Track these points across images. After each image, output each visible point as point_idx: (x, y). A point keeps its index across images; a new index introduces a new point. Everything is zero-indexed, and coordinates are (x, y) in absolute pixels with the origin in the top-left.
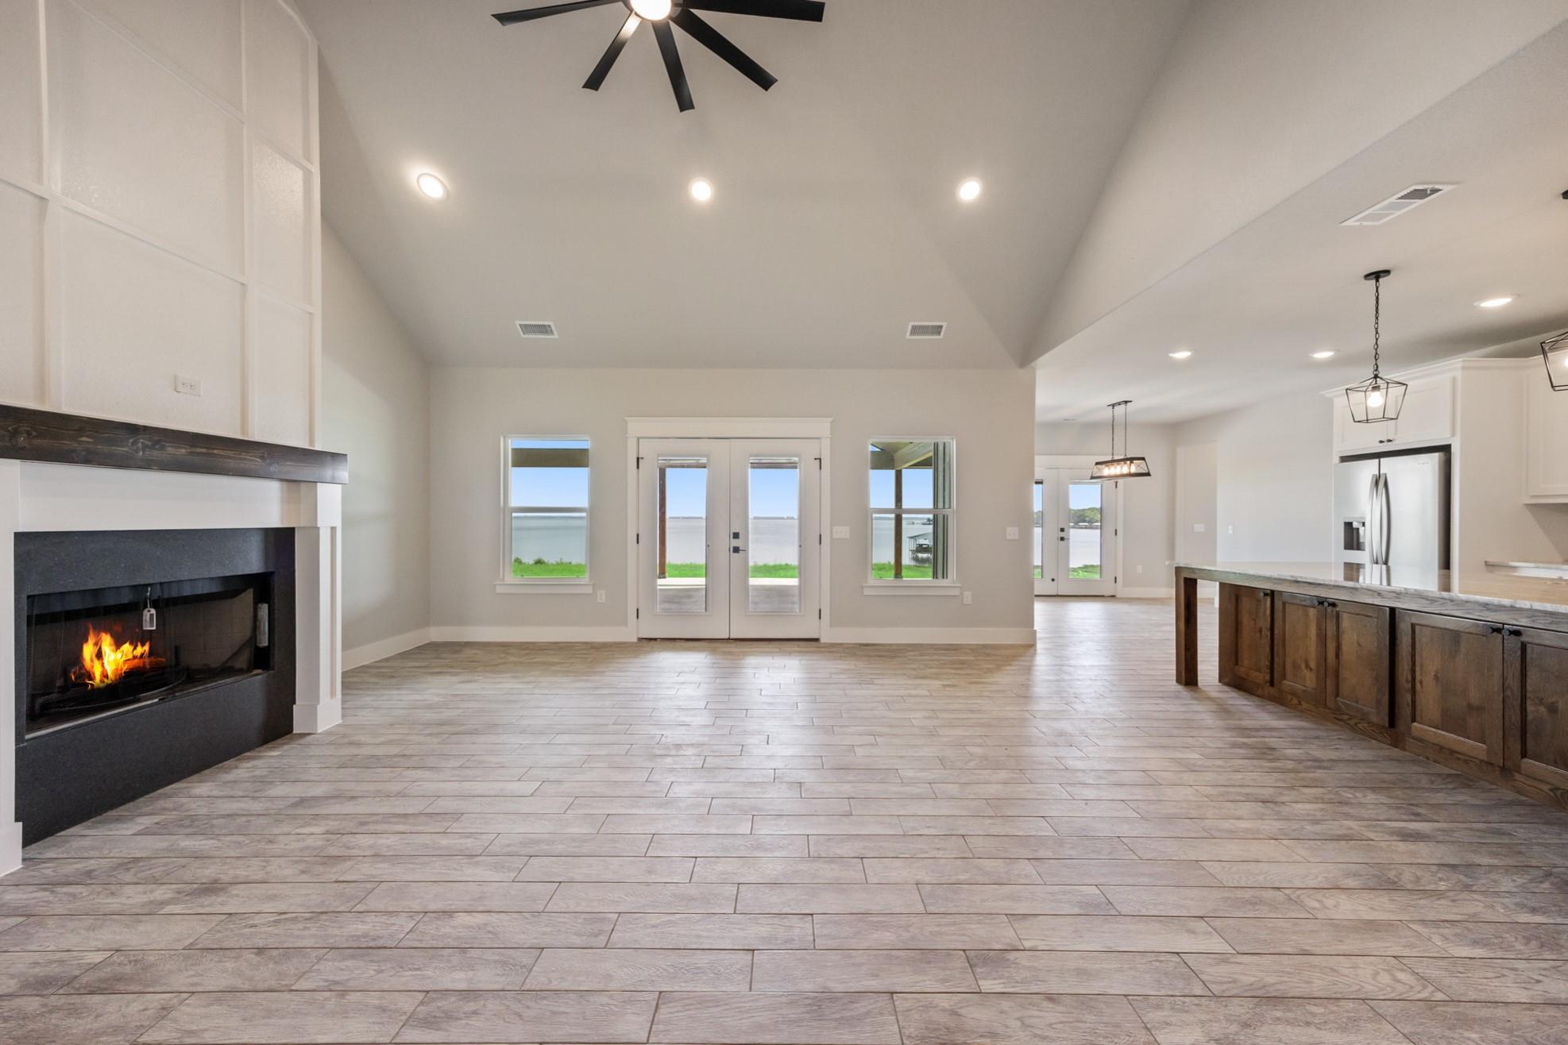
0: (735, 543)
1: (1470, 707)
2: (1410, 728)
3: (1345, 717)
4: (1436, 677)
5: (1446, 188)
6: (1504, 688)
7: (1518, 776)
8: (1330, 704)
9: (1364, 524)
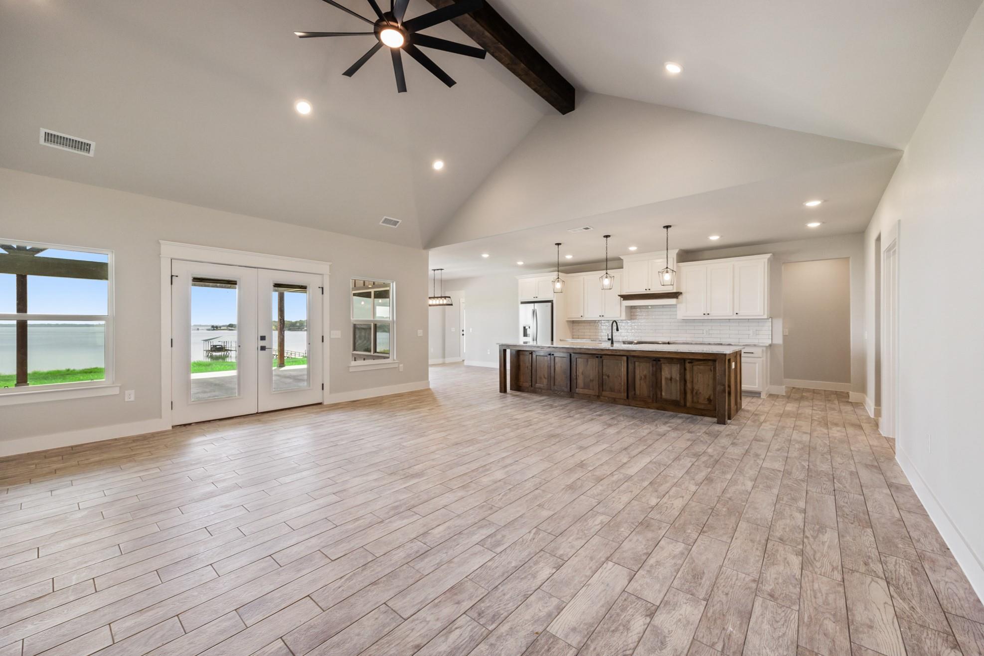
0: (262, 343)
1: (591, 380)
2: (575, 391)
3: (556, 392)
4: (582, 374)
5: (592, 229)
6: (598, 373)
7: (602, 397)
8: (552, 389)
9: (529, 327)
